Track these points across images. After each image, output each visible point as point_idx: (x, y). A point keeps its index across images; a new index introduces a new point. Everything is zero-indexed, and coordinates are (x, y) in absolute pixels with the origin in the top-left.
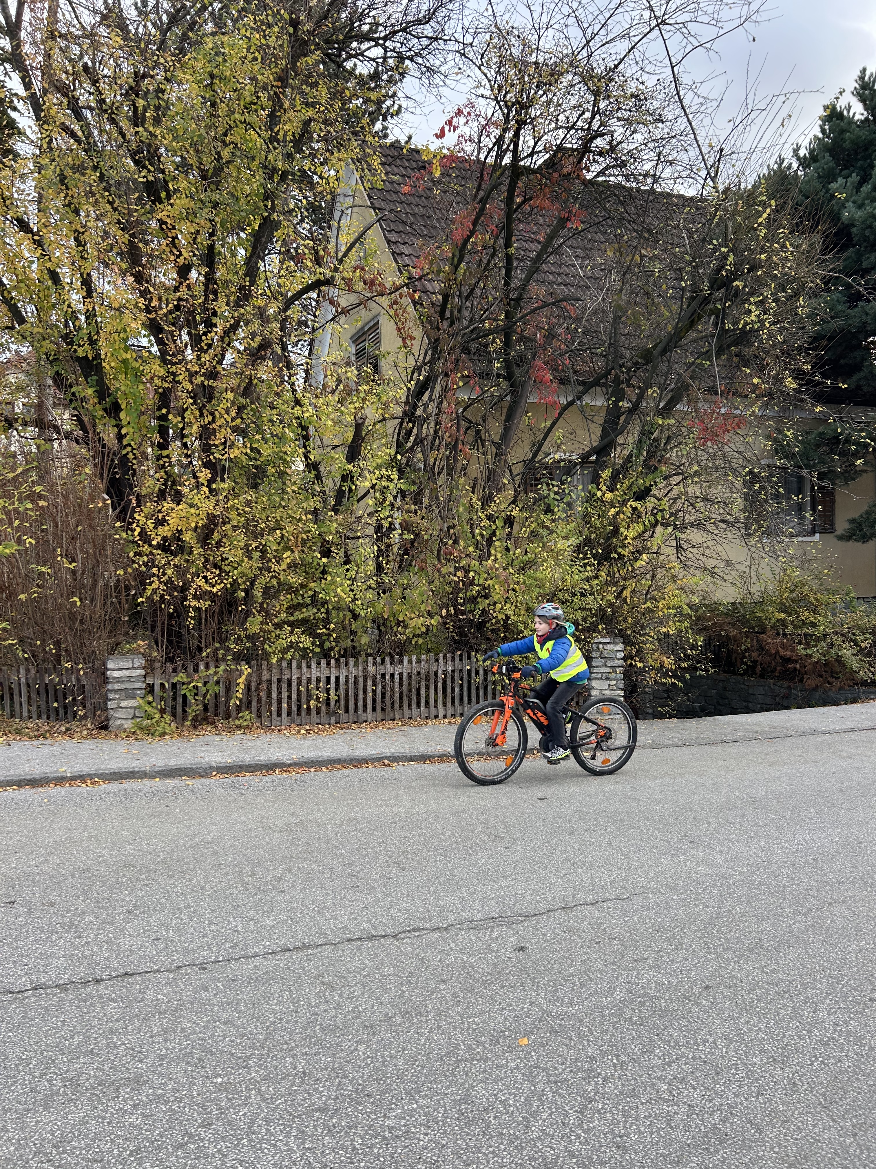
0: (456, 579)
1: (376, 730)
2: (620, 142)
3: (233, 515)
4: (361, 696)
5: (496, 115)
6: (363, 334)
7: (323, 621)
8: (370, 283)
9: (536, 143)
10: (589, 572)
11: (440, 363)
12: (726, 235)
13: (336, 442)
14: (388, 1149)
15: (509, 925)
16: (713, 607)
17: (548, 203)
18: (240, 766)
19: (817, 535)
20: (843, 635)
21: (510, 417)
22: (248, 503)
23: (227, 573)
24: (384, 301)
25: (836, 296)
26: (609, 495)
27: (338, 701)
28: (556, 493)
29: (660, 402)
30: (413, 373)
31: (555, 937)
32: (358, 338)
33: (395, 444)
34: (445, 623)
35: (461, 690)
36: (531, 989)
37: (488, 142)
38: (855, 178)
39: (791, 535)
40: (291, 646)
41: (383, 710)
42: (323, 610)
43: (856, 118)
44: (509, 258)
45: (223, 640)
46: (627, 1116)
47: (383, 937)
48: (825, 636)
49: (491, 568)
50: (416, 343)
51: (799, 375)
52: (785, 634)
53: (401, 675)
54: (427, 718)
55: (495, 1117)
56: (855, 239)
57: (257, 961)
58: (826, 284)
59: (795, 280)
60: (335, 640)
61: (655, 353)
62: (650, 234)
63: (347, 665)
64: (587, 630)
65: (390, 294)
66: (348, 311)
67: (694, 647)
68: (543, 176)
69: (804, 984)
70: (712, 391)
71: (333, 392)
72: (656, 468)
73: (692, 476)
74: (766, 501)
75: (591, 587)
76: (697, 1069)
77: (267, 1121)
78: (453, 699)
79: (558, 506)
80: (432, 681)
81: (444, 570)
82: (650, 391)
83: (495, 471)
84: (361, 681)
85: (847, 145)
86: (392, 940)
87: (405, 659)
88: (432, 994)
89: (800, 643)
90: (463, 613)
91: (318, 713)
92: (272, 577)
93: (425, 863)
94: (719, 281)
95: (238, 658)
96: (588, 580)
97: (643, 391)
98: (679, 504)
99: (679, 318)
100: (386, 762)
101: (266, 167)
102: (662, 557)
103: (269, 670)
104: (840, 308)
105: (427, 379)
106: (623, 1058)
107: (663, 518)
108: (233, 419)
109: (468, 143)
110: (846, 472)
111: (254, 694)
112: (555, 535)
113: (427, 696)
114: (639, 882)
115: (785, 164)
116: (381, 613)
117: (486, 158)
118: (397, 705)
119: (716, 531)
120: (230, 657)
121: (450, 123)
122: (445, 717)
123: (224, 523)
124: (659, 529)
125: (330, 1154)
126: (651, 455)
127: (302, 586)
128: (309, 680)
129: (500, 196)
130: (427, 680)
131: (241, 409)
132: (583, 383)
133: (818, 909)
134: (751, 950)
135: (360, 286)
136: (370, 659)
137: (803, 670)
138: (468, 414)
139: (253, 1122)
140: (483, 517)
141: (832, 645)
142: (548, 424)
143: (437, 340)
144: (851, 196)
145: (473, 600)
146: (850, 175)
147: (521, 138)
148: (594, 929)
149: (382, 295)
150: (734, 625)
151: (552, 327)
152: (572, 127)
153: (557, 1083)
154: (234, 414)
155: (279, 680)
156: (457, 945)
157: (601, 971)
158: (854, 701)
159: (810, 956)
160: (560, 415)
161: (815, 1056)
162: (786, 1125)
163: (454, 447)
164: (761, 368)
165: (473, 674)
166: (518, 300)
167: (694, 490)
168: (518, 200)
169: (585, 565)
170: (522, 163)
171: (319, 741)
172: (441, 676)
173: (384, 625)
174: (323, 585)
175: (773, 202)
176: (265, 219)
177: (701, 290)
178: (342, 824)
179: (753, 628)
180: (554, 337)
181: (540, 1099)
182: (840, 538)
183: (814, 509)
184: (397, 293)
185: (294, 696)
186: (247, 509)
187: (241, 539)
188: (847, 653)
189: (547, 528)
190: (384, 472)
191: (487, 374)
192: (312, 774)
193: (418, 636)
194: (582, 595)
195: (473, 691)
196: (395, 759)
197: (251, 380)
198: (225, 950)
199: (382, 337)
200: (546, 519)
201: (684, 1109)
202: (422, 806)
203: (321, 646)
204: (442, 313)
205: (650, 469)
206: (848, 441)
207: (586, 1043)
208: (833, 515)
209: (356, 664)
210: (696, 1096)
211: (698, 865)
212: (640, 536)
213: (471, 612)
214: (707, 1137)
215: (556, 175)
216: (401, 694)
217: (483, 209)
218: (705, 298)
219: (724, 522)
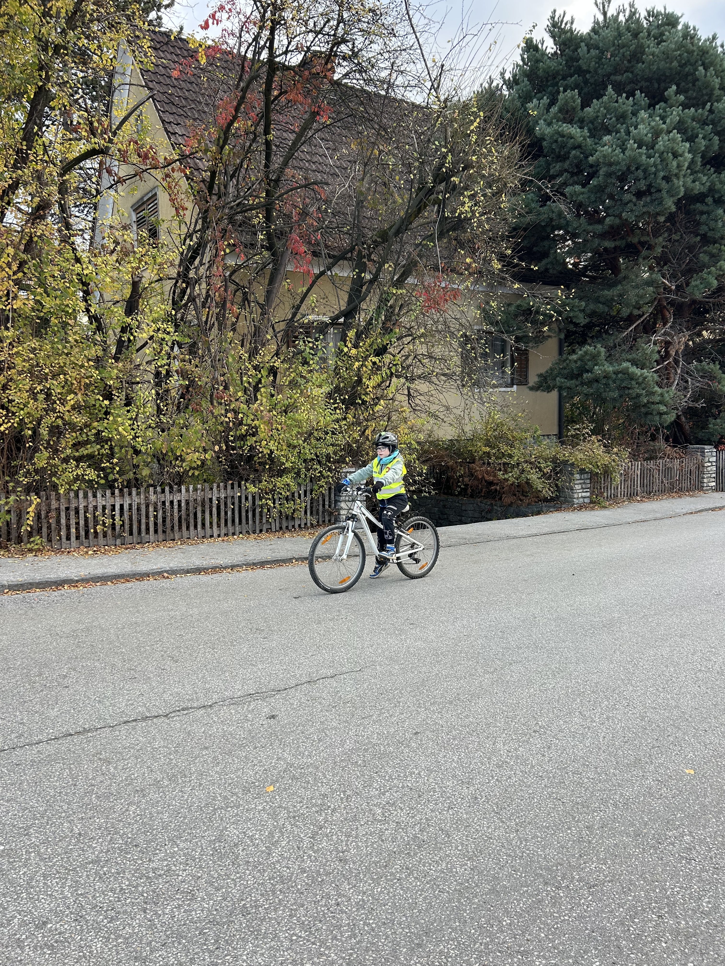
0: (227, 420)
1: (158, 549)
2: (361, 50)
3: (18, 361)
4: (143, 521)
5: (254, 13)
6: (143, 204)
7: (107, 456)
8: (145, 157)
9: (289, 43)
10: (338, 415)
11: (209, 232)
12: (446, 138)
13: (117, 297)
14: (151, 886)
15: (263, 699)
16: (435, 444)
17: (300, 98)
18: (31, 584)
19: (515, 386)
20: (531, 463)
21: (272, 281)
22: (33, 350)
23: (14, 414)
24: (159, 174)
25: (530, 196)
26: (354, 351)
27: (123, 525)
28: (311, 348)
29: (394, 275)
30: (185, 240)
31: (300, 705)
32: (138, 207)
33: (170, 302)
34: (219, 457)
35: (233, 513)
36: (278, 748)
37: (248, 37)
38: (546, 100)
39: (494, 386)
40: (77, 478)
41: (164, 532)
42: (106, 447)
43: (548, 51)
44: (268, 144)
45: (13, 473)
46: (348, 836)
47: (156, 717)
48: (518, 464)
49: (257, 411)
50: (188, 213)
51: (502, 257)
52: (489, 464)
53: (179, 502)
54: (203, 537)
55: (244, 849)
56: (546, 151)
57: (40, 747)
58: (522, 185)
59: (499, 179)
60: (118, 472)
61: (391, 233)
62: (386, 132)
63: (130, 494)
64: (338, 461)
65: (164, 167)
66: (124, 181)
67: (420, 475)
68: (296, 73)
69: (488, 725)
70: (436, 268)
71: (112, 252)
72: (391, 330)
73: (420, 337)
74: (476, 358)
75: (340, 427)
76: (405, 795)
77: (45, 876)
78: (226, 521)
79: (313, 359)
80: (207, 506)
81: (216, 412)
82: (386, 266)
83: (259, 328)
84: (143, 508)
85: (540, 73)
86: (163, 719)
87: (183, 488)
88: (196, 759)
89: (500, 470)
90: (234, 448)
91: (105, 536)
92: (57, 417)
93: (195, 655)
94: (440, 176)
95: (28, 490)
96: (337, 421)
97: (382, 265)
98: (410, 360)
99: (409, 206)
100: (166, 575)
101: (40, 40)
102: (396, 403)
103: (58, 499)
104: (533, 205)
105: (199, 245)
106: (349, 792)
107: (397, 371)
108: (15, 273)
109: (231, 37)
110: (536, 337)
111: (44, 521)
112: (310, 384)
113: (203, 520)
114: (370, 657)
115: (494, 84)
116: (160, 449)
117: (246, 52)
118: (176, 528)
119: (438, 383)
120: (19, 489)
121: (213, 16)
122: (219, 536)
123: (9, 368)
124: (394, 379)
125: (100, 896)
126: (388, 319)
127: (86, 425)
128: (95, 508)
129: (259, 86)
130: (203, 505)
131: (22, 264)
132: (334, 257)
133: (502, 668)
134: (451, 703)
135: (135, 159)
136: (151, 489)
137: (502, 491)
138: (236, 278)
139: (31, 879)
140: (250, 366)
141: (523, 471)
142: (305, 289)
143: (206, 211)
144: (543, 115)
145: (243, 438)
146: (542, 98)
147: (276, 37)
148: (332, 696)
149: (156, 168)
150: (451, 457)
151: (306, 206)
152: (320, 32)
153: (294, 817)
154: (15, 268)
155: (67, 509)
156: (219, 718)
157: (335, 728)
158: (538, 513)
159: (493, 703)
160: (314, 283)
161: (492, 777)
162: (468, 829)
163: (223, 305)
164: (473, 252)
165: (243, 500)
166: (277, 181)
167: (422, 349)
168: (276, 93)
169: (335, 408)
170: (277, 60)
171: (105, 560)
172: (215, 502)
173: (163, 459)
174: (105, 425)
175: (482, 114)
176: (40, 88)
177: (426, 183)
178: (124, 628)
179: (466, 459)
180: (307, 215)
181: (281, 832)
182: (531, 389)
183: (512, 365)
184: (170, 167)
185: (82, 522)
186: (32, 356)
187: (27, 384)
188: (534, 476)
189: (305, 378)
190: (160, 325)
191: (252, 245)
192: (98, 588)
193: (194, 469)
194: (333, 433)
195: (244, 514)
196: (174, 572)
197: (31, 237)
198: (11, 740)
199: (160, 208)
200: (303, 370)
201: (393, 825)
202: (195, 610)
203: (106, 477)
204: (210, 188)
205: (386, 330)
206: (538, 312)
207: (320, 785)
208: (527, 371)
209: (138, 494)
210: (402, 816)
211: (415, 641)
212: (379, 385)
213: (241, 448)
214: (408, 844)
215: (307, 73)
216: (180, 518)
217: (243, 97)
218: (430, 190)
219: (444, 375)
